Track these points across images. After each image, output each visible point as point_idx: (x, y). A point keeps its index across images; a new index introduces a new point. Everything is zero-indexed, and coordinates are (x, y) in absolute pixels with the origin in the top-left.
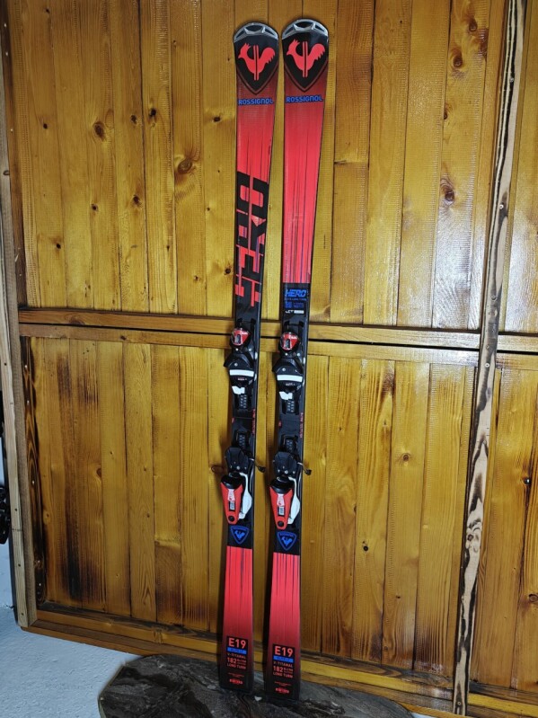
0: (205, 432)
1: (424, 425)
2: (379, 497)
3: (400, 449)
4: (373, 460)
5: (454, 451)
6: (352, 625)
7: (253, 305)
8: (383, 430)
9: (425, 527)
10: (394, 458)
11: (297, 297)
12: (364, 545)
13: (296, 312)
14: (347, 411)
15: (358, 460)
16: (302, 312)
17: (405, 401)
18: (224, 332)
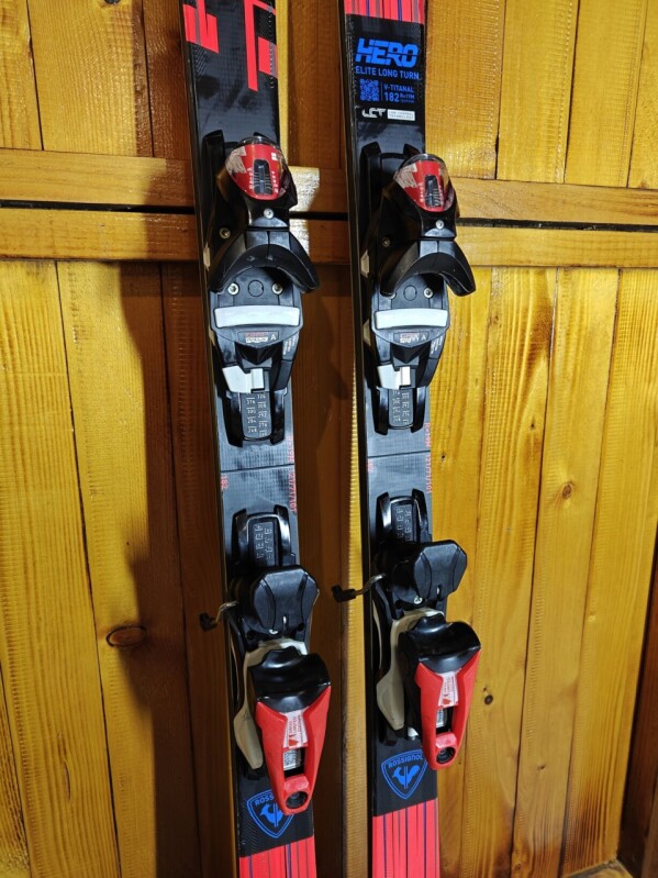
0: (77, 538)
1: (600, 414)
2: (517, 585)
3: (557, 475)
4: (507, 512)
5: (645, 459)
6: (461, 856)
7: (253, 85)
8: (528, 441)
9: (592, 619)
10: (545, 497)
11: (393, 66)
12: (486, 694)
13: (393, 114)
14: (458, 409)
15: (478, 521)
16: (410, 116)
17: (570, 368)
18: (137, 200)
